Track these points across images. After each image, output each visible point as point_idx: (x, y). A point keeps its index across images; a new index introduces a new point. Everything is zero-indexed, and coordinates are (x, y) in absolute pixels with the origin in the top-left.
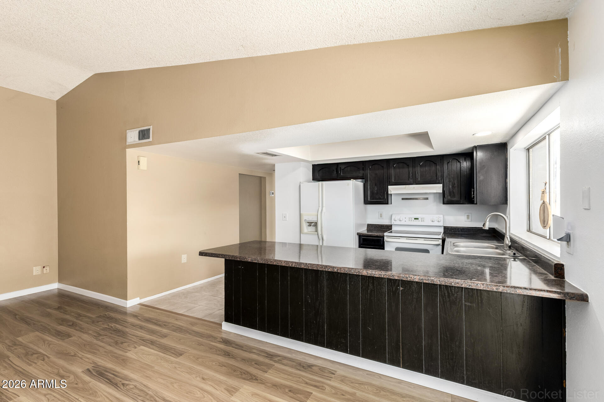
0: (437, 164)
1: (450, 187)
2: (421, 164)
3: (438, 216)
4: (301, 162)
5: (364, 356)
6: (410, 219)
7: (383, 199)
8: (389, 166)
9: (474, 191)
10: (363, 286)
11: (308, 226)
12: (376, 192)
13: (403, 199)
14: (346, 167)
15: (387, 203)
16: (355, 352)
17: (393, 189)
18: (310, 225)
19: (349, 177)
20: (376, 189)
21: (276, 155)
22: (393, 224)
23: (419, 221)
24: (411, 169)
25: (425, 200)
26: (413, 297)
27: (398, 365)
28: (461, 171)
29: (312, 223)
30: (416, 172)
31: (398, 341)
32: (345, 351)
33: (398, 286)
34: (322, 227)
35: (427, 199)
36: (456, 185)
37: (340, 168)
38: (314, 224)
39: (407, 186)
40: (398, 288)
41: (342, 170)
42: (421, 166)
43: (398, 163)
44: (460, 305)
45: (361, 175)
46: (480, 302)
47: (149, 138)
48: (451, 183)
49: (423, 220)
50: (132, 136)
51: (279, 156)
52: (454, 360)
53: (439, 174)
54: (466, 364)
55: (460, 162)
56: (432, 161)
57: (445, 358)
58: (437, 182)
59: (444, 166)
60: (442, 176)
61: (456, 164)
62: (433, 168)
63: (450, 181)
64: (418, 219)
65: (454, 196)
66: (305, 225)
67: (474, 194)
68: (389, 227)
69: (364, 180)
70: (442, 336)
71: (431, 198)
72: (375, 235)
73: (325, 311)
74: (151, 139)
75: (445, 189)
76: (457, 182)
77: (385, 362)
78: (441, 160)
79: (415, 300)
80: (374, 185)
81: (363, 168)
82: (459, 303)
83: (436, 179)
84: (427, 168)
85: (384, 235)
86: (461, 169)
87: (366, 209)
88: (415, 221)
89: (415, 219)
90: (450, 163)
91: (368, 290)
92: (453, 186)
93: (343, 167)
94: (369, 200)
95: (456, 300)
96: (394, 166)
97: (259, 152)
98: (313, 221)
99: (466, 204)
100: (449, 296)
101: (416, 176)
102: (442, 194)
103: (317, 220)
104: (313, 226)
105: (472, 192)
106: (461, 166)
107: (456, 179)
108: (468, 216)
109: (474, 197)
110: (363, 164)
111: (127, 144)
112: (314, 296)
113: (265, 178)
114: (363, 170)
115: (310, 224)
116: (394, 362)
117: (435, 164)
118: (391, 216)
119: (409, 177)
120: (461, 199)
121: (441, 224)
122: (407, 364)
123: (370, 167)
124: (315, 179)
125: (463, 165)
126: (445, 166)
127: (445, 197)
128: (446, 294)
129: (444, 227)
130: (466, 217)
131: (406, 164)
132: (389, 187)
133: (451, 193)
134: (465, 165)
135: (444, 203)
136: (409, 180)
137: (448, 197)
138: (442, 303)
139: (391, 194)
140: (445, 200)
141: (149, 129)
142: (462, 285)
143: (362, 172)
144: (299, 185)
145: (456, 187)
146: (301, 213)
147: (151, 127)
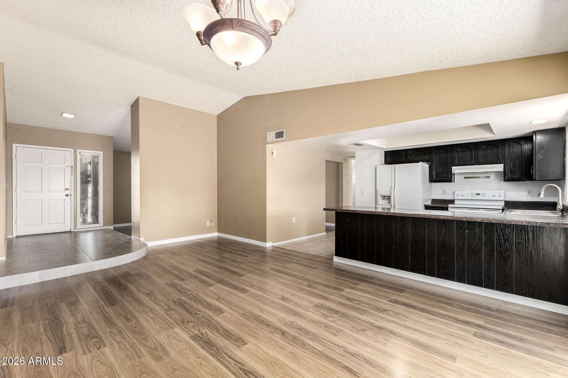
0: (499, 147)
1: (511, 166)
2: (483, 148)
3: (499, 191)
4: (377, 150)
5: (438, 277)
6: (472, 194)
7: (447, 178)
8: (453, 150)
9: (533, 169)
10: (438, 231)
11: (383, 199)
12: (440, 172)
13: (465, 178)
14: (413, 153)
15: (451, 181)
16: (431, 274)
17: (455, 170)
18: (384, 199)
19: (416, 160)
20: (441, 169)
21: (361, 145)
22: (455, 198)
23: (480, 196)
24: (473, 152)
25: (487, 178)
26: (476, 237)
27: (464, 283)
28: (522, 153)
29: (385, 197)
30: (478, 155)
31: (464, 267)
32: (424, 273)
33: (465, 229)
34: (394, 200)
35: (489, 177)
36: (517, 164)
37: (409, 153)
38: (388, 198)
39: (470, 166)
40: (465, 231)
41: (411, 154)
42: (483, 149)
43: (462, 147)
44: (511, 242)
45: (427, 158)
46: (527, 239)
47: (283, 137)
48: (512, 163)
49: (484, 195)
50: (271, 136)
51: (363, 146)
52: (506, 278)
53: (500, 156)
54: (516, 280)
55: (521, 145)
56: (494, 145)
57: (499, 277)
58: (499, 162)
59: (505, 148)
60: (503, 158)
61: (517, 147)
62: (495, 151)
63: (511, 162)
64: (479, 194)
65: (515, 174)
66: (380, 199)
67: (533, 171)
68: (452, 201)
69: (430, 163)
70: (498, 262)
71: (493, 176)
72: (440, 206)
73: (409, 247)
74: (284, 138)
75: (506, 168)
76: (518, 162)
77: (454, 281)
78: (502, 143)
79: (477, 239)
80: (439, 166)
81: (429, 153)
82: (511, 240)
83: (498, 159)
84: (488, 151)
85: (448, 207)
86: (522, 150)
87: (431, 187)
88: (477, 196)
89: (476, 194)
90: (511, 146)
91: (442, 233)
92: (514, 166)
93: (411, 152)
94: (434, 178)
95: (509, 238)
96: (458, 150)
97: (351, 143)
98: (387, 195)
99: (526, 181)
100: (503, 236)
101: (478, 158)
102: (503, 173)
103: (390, 194)
104: (386, 199)
105: (532, 170)
106: (522, 148)
107: (517, 159)
108: (529, 192)
109: (533, 174)
110: (429, 149)
111: (267, 141)
112: (401, 238)
113: (342, 163)
114: (429, 154)
115: (384, 197)
116: (461, 280)
117: (496, 147)
118: (454, 192)
119: (472, 159)
120: (521, 176)
121: (502, 198)
122: (471, 282)
123: (436, 152)
124: (387, 162)
125: (524, 148)
126: (507, 149)
127: (506, 175)
128: (501, 234)
129: (505, 201)
130: (527, 192)
131: (469, 148)
132: (453, 167)
133: (512, 172)
134: (527, 147)
135: (505, 180)
136: (471, 161)
137: (509, 175)
138: (498, 240)
139: (454, 174)
140: (506, 177)
141: (283, 132)
142: (511, 222)
143: (428, 156)
144: (375, 167)
145: (517, 166)
146: (377, 189)
147: (284, 130)
